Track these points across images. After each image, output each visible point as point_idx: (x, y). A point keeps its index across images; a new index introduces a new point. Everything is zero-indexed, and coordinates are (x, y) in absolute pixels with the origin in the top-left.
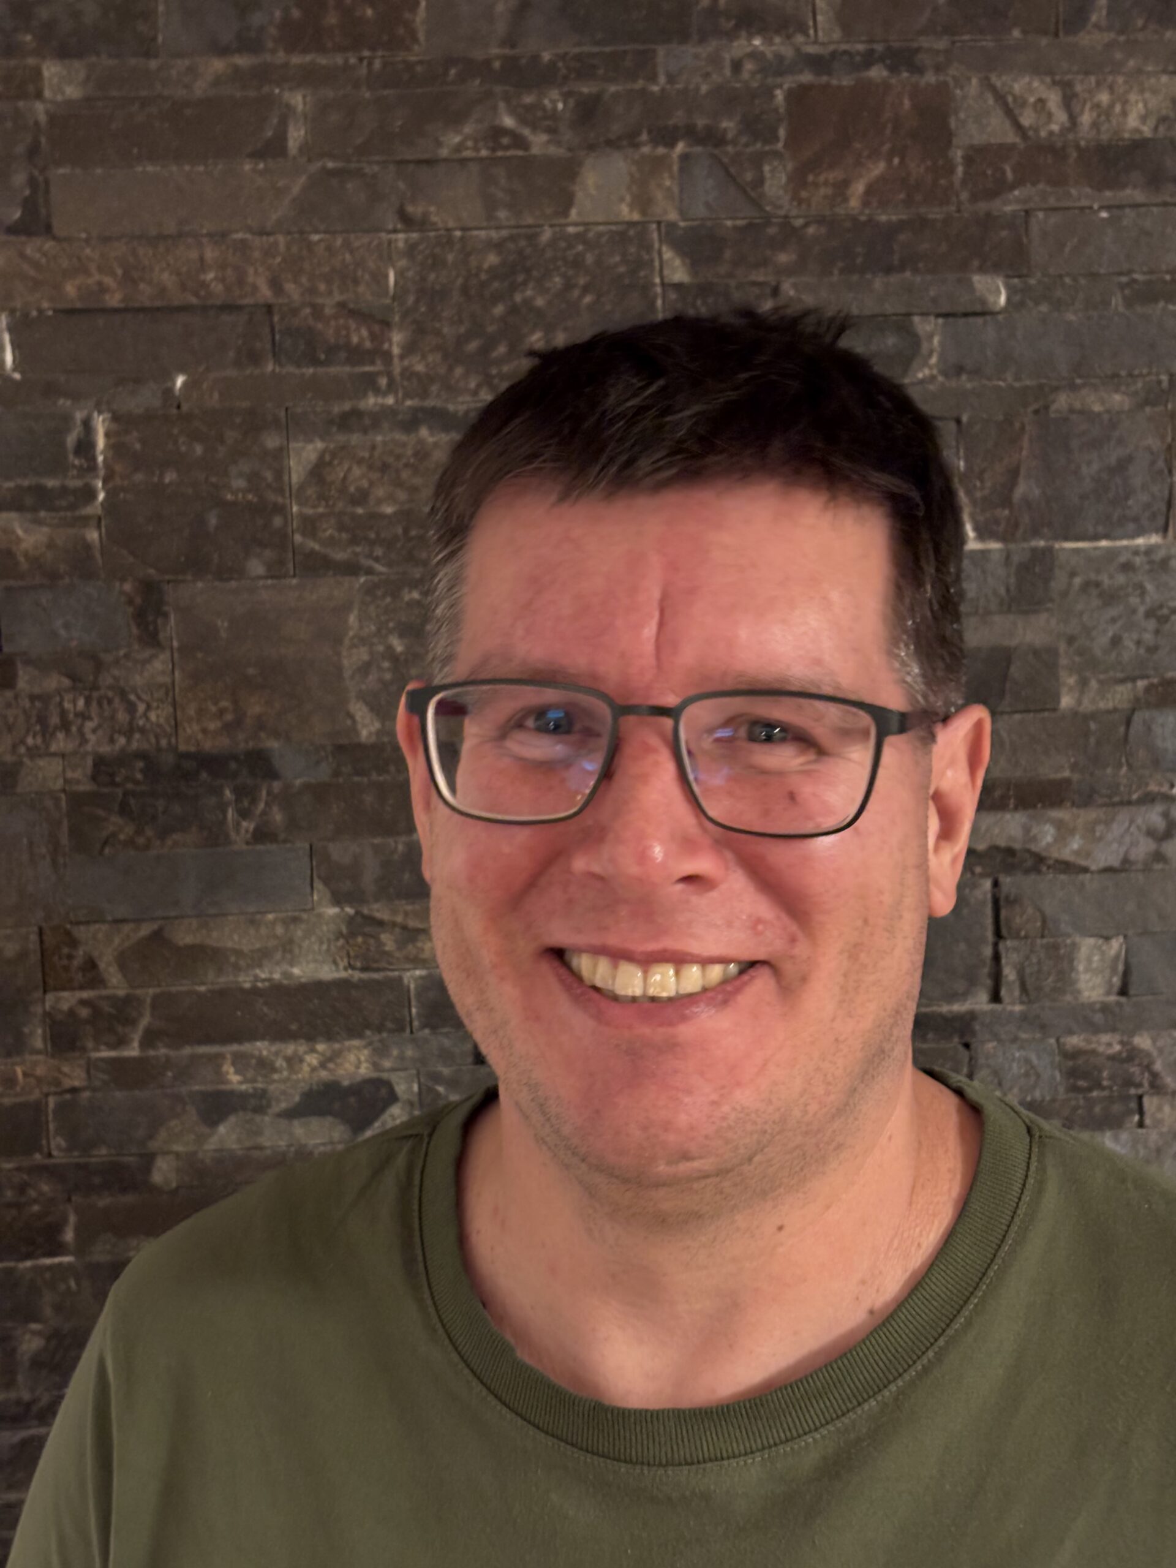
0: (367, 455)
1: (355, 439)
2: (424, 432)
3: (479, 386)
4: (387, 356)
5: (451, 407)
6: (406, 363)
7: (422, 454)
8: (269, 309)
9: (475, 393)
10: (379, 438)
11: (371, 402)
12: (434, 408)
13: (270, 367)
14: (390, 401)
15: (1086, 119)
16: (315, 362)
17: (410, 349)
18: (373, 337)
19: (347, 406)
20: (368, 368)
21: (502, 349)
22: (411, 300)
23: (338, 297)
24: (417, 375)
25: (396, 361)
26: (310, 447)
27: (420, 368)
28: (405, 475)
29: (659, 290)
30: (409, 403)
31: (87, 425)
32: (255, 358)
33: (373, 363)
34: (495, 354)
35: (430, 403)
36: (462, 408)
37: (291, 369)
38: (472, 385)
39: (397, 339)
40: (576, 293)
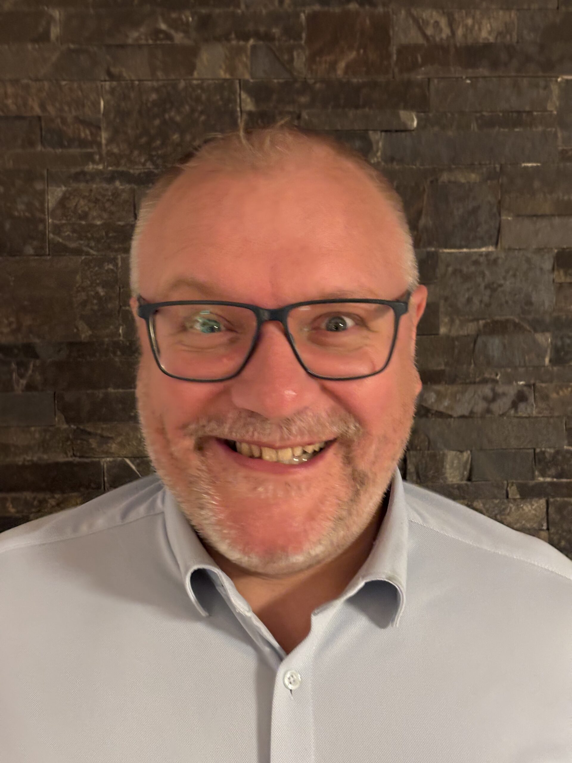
0: (87, 194)
1: (82, 186)
2: (117, 183)
3: (146, 161)
4: (99, 145)
5: (132, 171)
6: (109, 148)
7: (116, 194)
8: (39, 118)
9: (144, 164)
10: (94, 186)
11: (91, 167)
12: (123, 172)
13: (39, 148)
14: (101, 167)
15: (460, 32)
16: (62, 146)
17: (110, 141)
18: (92, 134)
19: (78, 169)
20: (89, 150)
21: (158, 142)
22: (112, 116)
23: (74, 113)
24: (113, 154)
25: (104, 147)
26: (59, 189)
27: (116, 150)
28: (107, 205)
29: (239, 114)
30: (110, 168)
32: (32, 144)
33: (92, 148)
34: (154, 145)
35: (120, 169)
36: (137, 172)
37: (50, 150)
38: (143, 160)
39: (104, 136)
40: (196, 115)
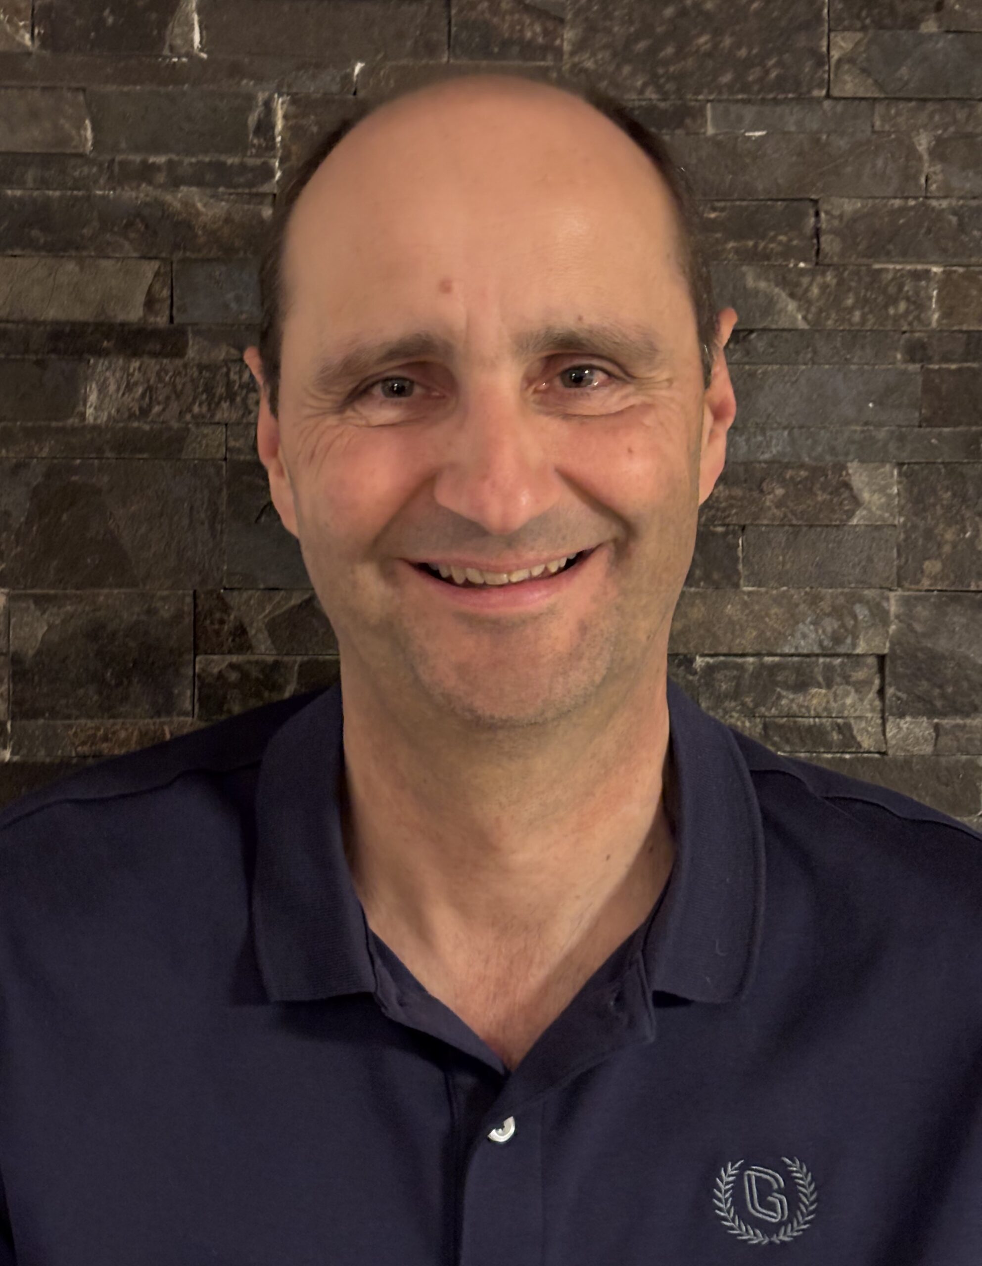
31: (268, 105)
